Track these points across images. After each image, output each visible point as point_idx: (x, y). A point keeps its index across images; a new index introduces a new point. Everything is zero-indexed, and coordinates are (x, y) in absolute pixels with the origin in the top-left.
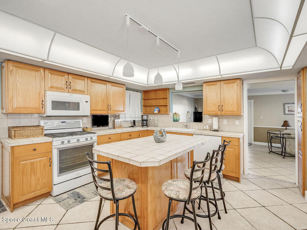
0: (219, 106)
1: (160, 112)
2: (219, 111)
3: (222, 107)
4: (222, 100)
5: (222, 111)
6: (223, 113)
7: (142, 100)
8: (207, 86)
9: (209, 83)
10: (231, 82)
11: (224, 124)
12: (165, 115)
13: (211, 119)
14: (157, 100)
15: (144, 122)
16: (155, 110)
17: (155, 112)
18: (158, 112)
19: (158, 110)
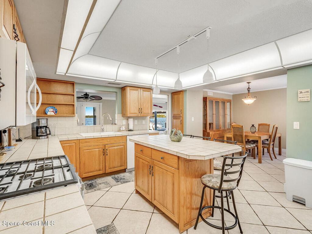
1: (58, 113)
2: (139, 113)
4: (142, 104)
5: (142, 113)
6: (142, 115)
8: (130, 90)
9: (132, 87)
10: (148, 90)
11: (135, 124)
12: (66, 118)
13: (125, 121)
14: (49, 96)
15: (42, 130)
16: (48, 111)
17: (49, 114)
18: (55, 114)
19: (53, 111)
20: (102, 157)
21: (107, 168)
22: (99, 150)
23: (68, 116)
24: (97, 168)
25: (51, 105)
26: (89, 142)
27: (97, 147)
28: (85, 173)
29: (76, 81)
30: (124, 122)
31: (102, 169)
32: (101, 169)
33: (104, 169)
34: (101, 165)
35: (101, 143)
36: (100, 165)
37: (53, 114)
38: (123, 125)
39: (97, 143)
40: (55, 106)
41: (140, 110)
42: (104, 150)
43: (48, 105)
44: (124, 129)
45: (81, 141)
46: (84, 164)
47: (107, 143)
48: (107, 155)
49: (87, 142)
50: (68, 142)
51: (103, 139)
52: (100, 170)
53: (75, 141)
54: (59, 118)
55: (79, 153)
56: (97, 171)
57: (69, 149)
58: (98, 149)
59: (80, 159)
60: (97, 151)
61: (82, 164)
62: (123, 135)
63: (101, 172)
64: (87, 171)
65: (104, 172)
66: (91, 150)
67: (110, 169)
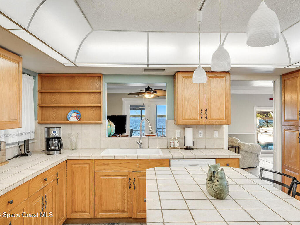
0: (202, 111)
1: (82, 119)
2: (202, 118)
3: (205, 112)
4: (206, 101)
5: (206, 118)
6: (207, 121)
7: (37, 93)
8: (183, 78)
9: (186, 73)
10: (218, 75)
11: (199, 137)
12: (92, 125)
13: (180, 131)
14: (73, 96)
15: (53, 142)
16: (71, 116)
17: (71, 120)
18: (78, 120)
19: (76, 116)
20: (127, 190)
21: (135, 210)
22: (123, 178)
23: (95, 124)
24: (119, 206)
25: (75, 109)
26: (107, 165)
27: (119, 173)
28: (101, 212)
29: (104, 73)
30: (178, 133)
31: (128, 210)
32: (126, 210)
33: (130, 210)
34: (126, 204)
35: (127, 167)
36: (123, 203)
37: (75, 120)
38: (174, 139)
39: (120, 168)
40: (80, 109)
41: (204, 113)
42: (130, 180)
43: (70, 109)
44: (176, 145)
45: (96, 162)
46: (101, 196)
47: (136, 169)
48: (135, 188)
49: (104, 164)
50: (80, 162)
51: (129, 161)
52: (124, 211)
53: (89, 162)
54: (83, 125)
55: (93, 180)
56: (119, 212)
57: (81, 172)
58: (121, 177)
59: (95, 189)
60: (119, 181)
61: (97, 197)
62: (162, 158)
63: (125, 215)
64: (104, 209)
65: (130, 216)
66: (111, 177)
67: (139, 212)
